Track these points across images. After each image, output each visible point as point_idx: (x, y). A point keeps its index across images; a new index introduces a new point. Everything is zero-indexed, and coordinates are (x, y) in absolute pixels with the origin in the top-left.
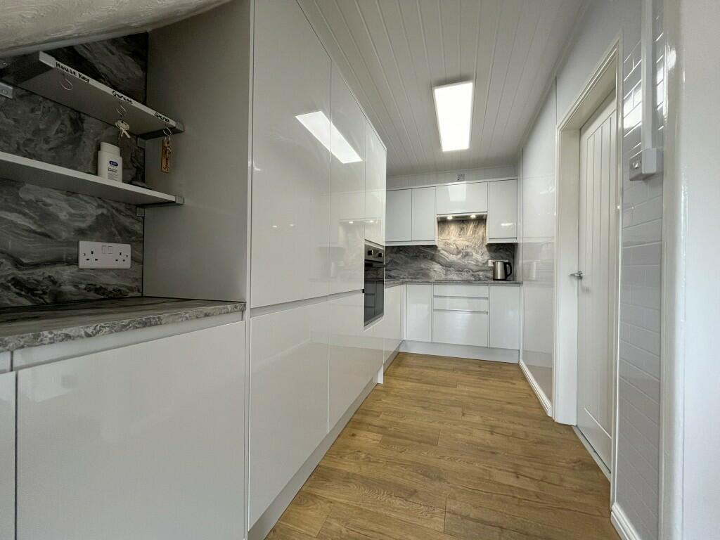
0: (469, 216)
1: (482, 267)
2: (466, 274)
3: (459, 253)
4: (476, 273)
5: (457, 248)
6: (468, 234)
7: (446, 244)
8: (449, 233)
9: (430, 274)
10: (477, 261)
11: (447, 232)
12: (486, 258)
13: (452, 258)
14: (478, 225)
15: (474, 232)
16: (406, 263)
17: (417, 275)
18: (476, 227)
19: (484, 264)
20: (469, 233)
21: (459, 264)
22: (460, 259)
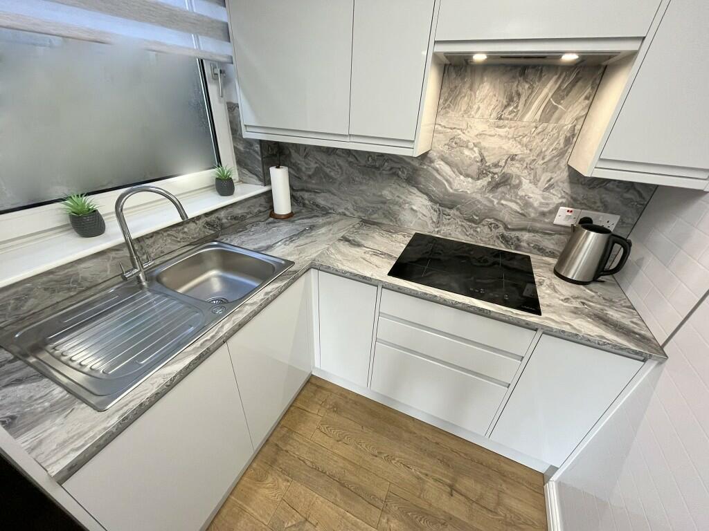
0: (558, 55)
1: (534, 220)
2: (486, 229)
3: (481, 174)
4: (513, 234)
5: (483, 160)
6: (528, 117)
7: (455, 143)
8: (470, 107)
9: (402, 217)
10: (527, 204)
11: (463, 105)
12: (556, 200)
13: (463, 185)
14: (573, 84)
15: (549, 113)
16: (350, 181)
17: (374, 212)
18: (560, 95)
19: (543, 214)
20: (533, 113)
21: (475, 202)
22: (482, 191)
